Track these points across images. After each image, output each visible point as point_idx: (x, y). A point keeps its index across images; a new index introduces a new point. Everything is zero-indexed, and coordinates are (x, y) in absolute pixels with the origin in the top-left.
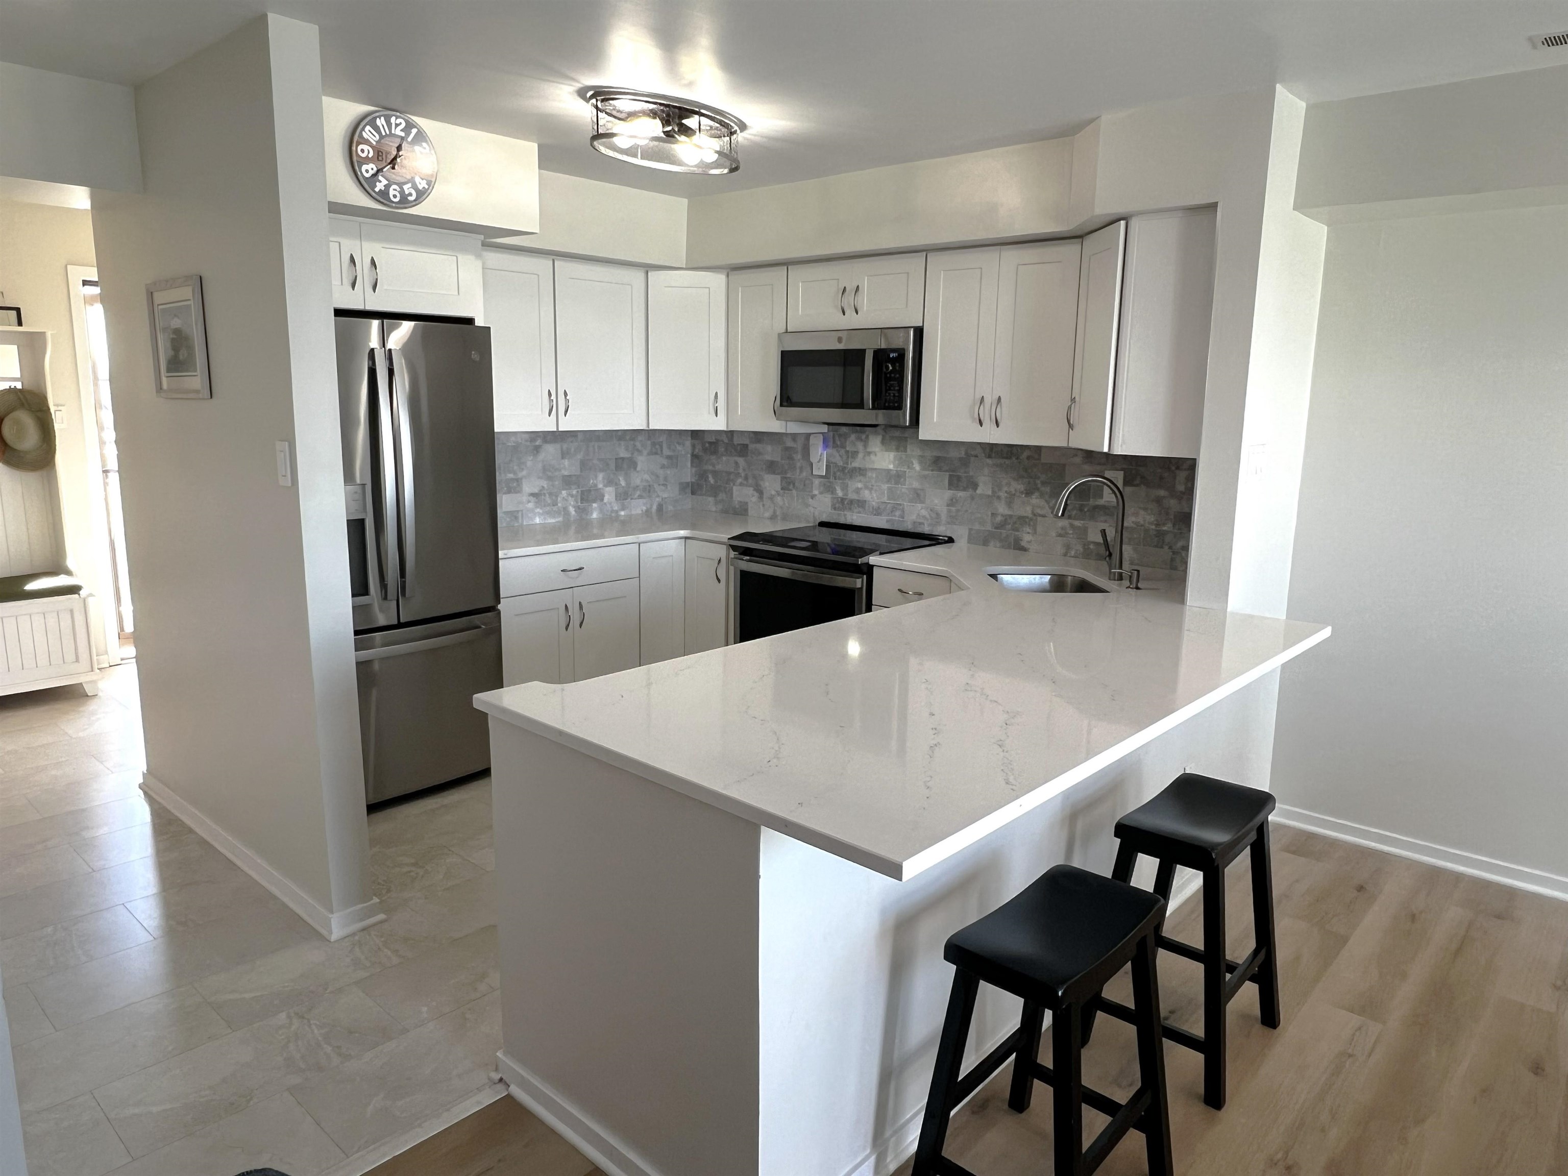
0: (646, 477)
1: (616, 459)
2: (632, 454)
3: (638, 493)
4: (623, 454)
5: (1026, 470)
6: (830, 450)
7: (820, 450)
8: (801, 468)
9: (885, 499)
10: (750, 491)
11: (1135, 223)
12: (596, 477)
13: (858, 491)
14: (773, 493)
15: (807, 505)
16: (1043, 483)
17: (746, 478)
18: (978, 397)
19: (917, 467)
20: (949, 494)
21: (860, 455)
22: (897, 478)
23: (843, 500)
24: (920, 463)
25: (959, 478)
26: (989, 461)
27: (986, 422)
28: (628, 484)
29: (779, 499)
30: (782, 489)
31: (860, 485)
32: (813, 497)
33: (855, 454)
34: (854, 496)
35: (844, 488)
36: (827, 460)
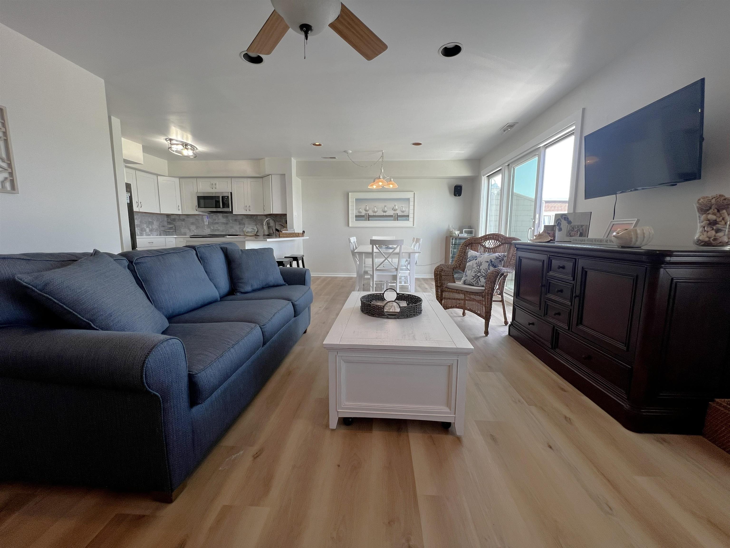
0: (156, 226)
3: (155, 230)
4: (150, 220)
5: (255, 221)
6: (209, 218)
7: (206, 218)
8: (201, 223)
9: (224, 229)
10: (187, 230)
11: (272, 176)
12: (144, 225)
13: (217, 227)
14: (194, 229)
15: (204, 232)
16: (259, 223)
17: (185, 227)
18: (245, 205)
19: (231, 221)
20: (239, 226)
21: (217, 220)
22: (226, 224)
23: (213, 229)
25: (241, 223)
26: (247, 219)
27: (248, 210)
28: (152, 228)
29: (195, 231)
30: (196, 228)
31: (217, 226)
32: (205, 229)
33: (215, 220)
34: (216, 228)
35: (213, 227)
36: (208, 221)
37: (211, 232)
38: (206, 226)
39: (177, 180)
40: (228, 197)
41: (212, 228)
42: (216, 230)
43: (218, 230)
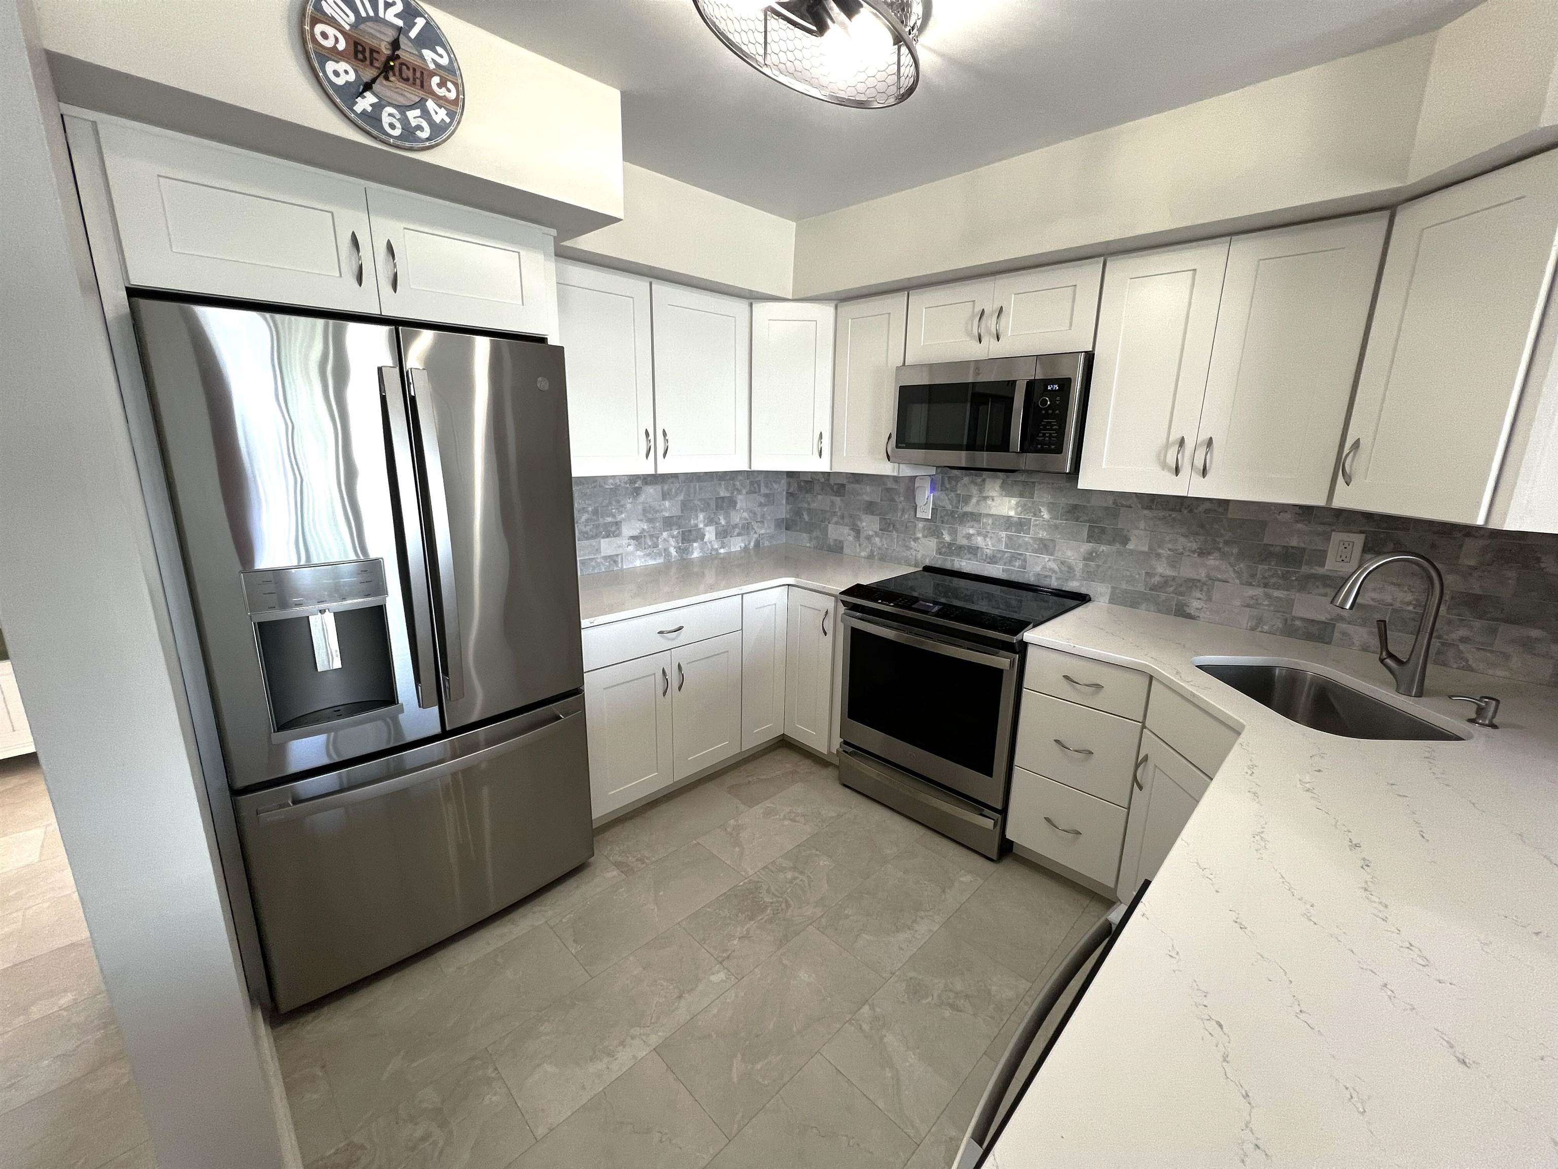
0: (745, 515)
1: (716, 498)
2: (732, 493)
3: (737, 531)
4: (723, 493)
5: (1202, 526)
6: (937, 494)
7: (927, 492)
8: (903, 510)
9: (1003, 548)
10: (846, 530)
12: (697, 517)
13: (969, 537)
14: (871, 533)
15: (909, 548)
16: (1226, 543)
17: (842, 517)
18: (1175, 436)
19: (1046, 515)
20: (1086, 547)
21: (974, 500)
22: (1020, 525)
23: (950, 544)
24: (1050, 511)
25: (1103, 531)
26: (1146, 512)
27: (1186, 469)
28: (728, 522)
29: (877, 540)
30: (881, 530)
31: (971, 531)
32: (916, 540)
33: (967, 499)
34: (965, 542)
35: (953, 532)
36: (934, 504)
37: (940, 554)
38: (920, 525)
39: (824, 313)
40: (1065, 384)
41: (947, 538)
42: (961, 547)
43: (973, 551)
